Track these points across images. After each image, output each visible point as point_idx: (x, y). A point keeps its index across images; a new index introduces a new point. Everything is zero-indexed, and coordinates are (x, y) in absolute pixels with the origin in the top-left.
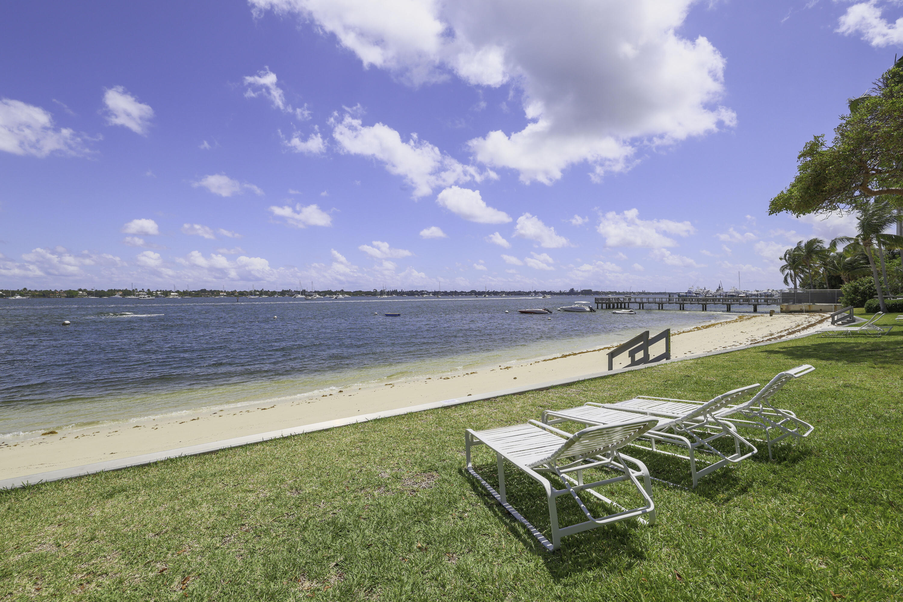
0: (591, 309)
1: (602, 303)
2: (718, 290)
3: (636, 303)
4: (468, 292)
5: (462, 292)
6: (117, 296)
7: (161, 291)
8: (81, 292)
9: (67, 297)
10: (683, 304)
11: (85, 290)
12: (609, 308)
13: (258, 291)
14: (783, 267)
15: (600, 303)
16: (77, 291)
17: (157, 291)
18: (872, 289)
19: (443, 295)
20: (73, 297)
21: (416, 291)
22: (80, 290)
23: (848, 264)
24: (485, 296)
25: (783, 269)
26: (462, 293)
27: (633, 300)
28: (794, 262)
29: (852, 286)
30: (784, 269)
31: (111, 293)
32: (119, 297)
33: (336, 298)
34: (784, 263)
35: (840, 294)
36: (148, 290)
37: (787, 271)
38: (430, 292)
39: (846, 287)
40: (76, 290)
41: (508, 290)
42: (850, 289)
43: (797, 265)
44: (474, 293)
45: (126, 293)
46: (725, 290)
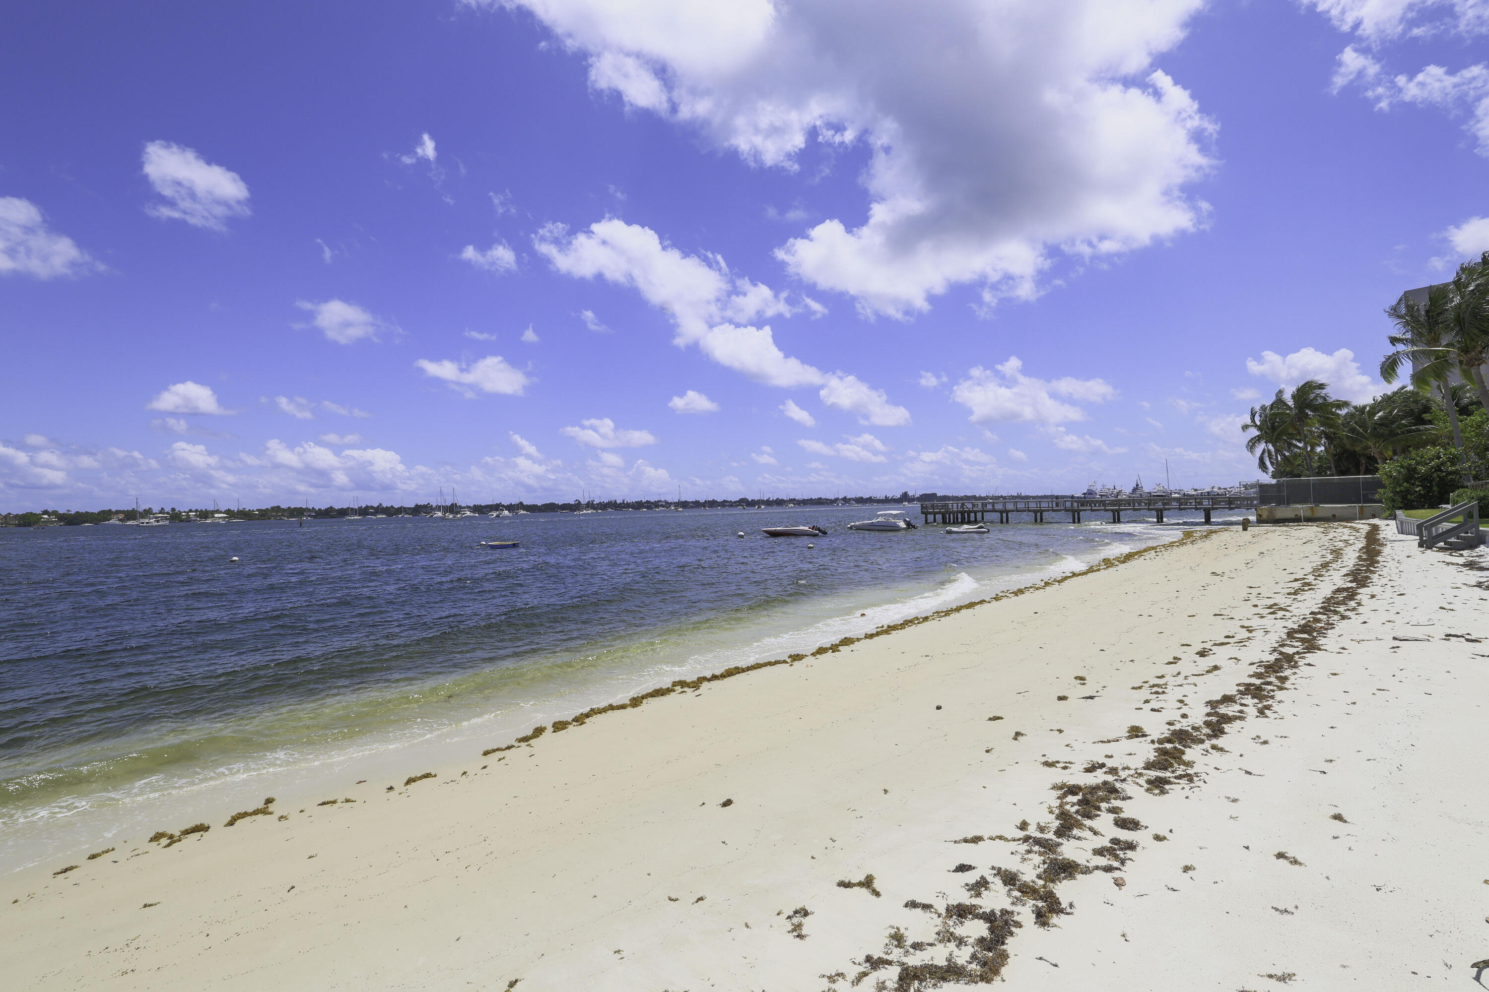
0: (909, 524)
1: (935, 514)
2: (1135, 490)
3: (996, 511)
4: (735, 502)
5: (725, 501)
6: (114, 521)
7: (196, 511)
8: (46, 516)
9: (19, 525)
10: (1078, 511)
11: (55, 513)
12: (944, 522)
13: (372, 507)
14: (1252, 439)
15: (931, 513)
16: (39, 515)
17: (191, 511)
18: (1442, 471)
19: (692, 507)
20: (30, 525)
21: (647, 502)
22: (46, 512)
23: (1381, 425)
24: (759, 507)
25: (1252, 445)
26: (724, 504)
27: (989, 507)
28: (1273, 428)
29: (1402, 467)
30: (1254, 444)
31: (106, 515)
32: (117, 522)
33: (498, 516)
34: (1254, 432)
35: (1379, 484)
36: (173, 509)
37: (1260, 447)
38: (671, 503)
39: (1388, 469)
40: (39, 512)
41: (799, 497)
42: (1400, 472)
43: (1280, 434)
44: (745, 503)
45: (131, 515)
46: (1146, 489)
